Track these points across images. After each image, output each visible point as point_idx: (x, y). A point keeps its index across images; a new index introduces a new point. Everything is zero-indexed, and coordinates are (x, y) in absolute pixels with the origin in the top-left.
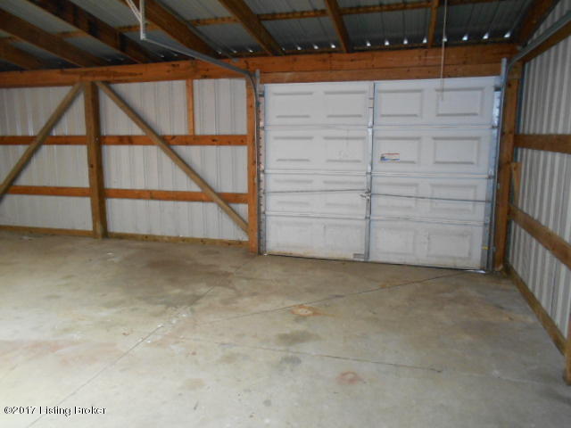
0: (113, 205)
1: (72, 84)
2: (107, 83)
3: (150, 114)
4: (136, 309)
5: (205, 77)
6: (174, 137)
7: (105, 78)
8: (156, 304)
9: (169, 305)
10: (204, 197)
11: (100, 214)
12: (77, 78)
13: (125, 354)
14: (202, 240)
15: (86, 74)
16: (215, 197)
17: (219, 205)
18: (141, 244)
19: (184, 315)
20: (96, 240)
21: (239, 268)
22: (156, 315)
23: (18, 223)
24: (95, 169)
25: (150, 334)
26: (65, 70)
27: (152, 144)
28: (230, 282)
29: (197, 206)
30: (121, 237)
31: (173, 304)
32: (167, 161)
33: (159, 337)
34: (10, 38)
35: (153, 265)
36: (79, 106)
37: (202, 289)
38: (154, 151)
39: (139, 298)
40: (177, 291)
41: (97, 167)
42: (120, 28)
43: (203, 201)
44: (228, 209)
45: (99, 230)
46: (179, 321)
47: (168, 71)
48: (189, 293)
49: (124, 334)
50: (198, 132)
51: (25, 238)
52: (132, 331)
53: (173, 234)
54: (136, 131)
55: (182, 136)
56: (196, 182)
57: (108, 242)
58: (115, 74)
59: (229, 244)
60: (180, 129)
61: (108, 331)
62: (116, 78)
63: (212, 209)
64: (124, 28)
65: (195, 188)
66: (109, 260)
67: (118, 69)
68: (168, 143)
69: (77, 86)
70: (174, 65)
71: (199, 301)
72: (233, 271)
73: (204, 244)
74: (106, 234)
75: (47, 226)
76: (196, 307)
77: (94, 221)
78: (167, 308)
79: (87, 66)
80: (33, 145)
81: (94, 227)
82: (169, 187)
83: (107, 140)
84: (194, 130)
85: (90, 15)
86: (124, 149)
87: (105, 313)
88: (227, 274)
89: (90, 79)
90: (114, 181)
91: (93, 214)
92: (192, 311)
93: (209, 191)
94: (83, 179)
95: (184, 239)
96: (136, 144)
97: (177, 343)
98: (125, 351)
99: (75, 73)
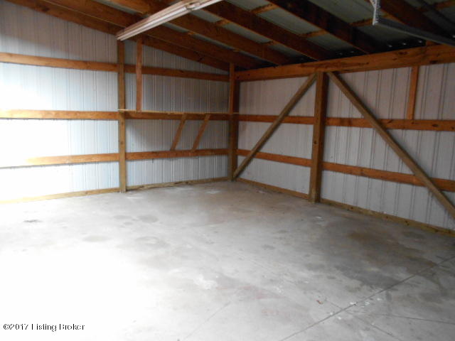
0: (329, 176)
1: (308, 75)
2: (336, 74)
3: (371, 100)
4: (333, 278)
5: (434, 62)
6: (391, 121)
7: (335, 69)
8: (352, 278)
9: (364, 282)
10: (414, 181)
11: (317, 182)
12: (312, 70)
13: (315, 324)
14: (406, 221)
15: (320, 66)
16: (427, 182)
17: (430, 191)
18: (347, 213)
19: (379, 299)
20: (310, 203)
21: (446, 260)
22: (351, 290)
23: (258, 180)
24: (317, 145)
25: (342, 310)
26: (305, 64)
27: (370, 127)
28: (434, 274)
29: (406, 188)
30: (330, 203)
31: (370, 282)
32: (381, 143)
33: (350, 317)
34: (269, 42)
35: (355, 236)
36: (312, 93)
37: (402, 274)
38: (369, 133)
39: (338, 267)
40: (375, 269)
41: (320, 143)
42: (354, 23)
43: (413, 184)
44: (441, 195)
45: (313, 196)
46: (373, 304)
47: (395, 59)
48: (387, 275)
49: (318, 301)
50: (417, 117)
51: (261, 192)
52: (326, 300)
53: (377, 210)
54: (357, 114)
55: (399, 120)
56: (408, 165)
57: (320, 206)
58: (344, 64)
59: (437, 230)
60: (399, 114)
61: (305, 293)
62: (345, 68)
63: (422, 193)
64: (358, 22)
65: (406, 171)
66: (318, 223)
67: (347, 60)
68: (384, 127)
69: (312, 76)
70: (401, 53)
71: (395, 287)
72: (438, 261)
73: (408, 226)
74: (319, 199)
75: (276, 185)
76: (393, 294)
77: (311, 188)
78: (361, 285)
79: (322, 60)
80: (276, 122)
81: (310, 192)
82: (379, 166)
83: (330, 121)
84: (413, 115)
85: (329, 14)
86: (343, 130)
87: (305, 274)
88: (431, 264)
89: (322, 70)
90: (332, 156)
91: (311, 182)
92: (388, 297)
93: (421, 175)
94: (307, 152)
95: (387, 217)
96: (355, 126)
97: (367, 329)
98: (316, 320)
99: (312, 66)
